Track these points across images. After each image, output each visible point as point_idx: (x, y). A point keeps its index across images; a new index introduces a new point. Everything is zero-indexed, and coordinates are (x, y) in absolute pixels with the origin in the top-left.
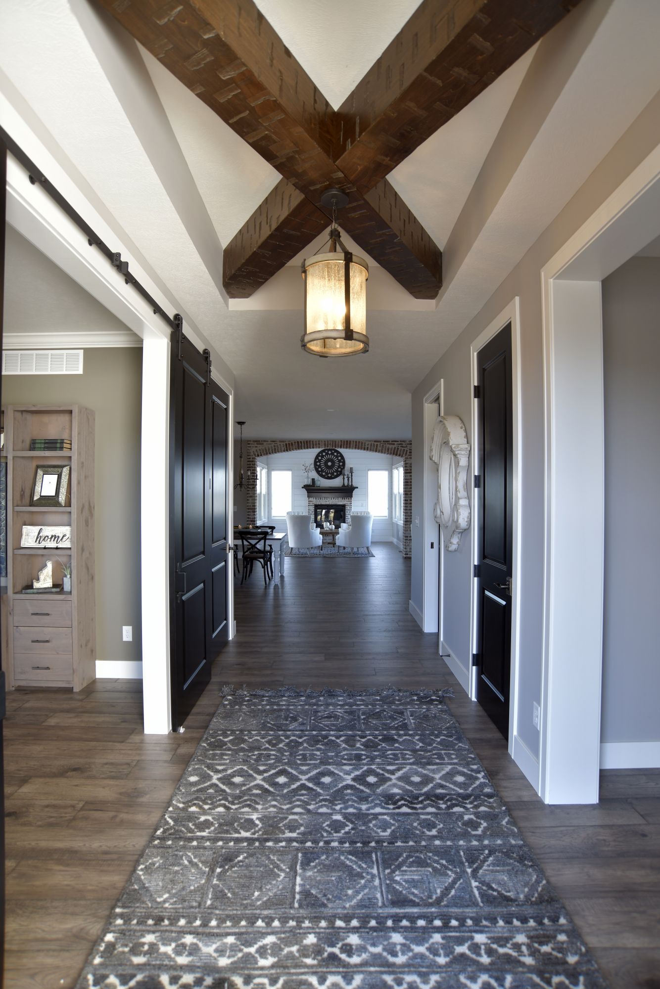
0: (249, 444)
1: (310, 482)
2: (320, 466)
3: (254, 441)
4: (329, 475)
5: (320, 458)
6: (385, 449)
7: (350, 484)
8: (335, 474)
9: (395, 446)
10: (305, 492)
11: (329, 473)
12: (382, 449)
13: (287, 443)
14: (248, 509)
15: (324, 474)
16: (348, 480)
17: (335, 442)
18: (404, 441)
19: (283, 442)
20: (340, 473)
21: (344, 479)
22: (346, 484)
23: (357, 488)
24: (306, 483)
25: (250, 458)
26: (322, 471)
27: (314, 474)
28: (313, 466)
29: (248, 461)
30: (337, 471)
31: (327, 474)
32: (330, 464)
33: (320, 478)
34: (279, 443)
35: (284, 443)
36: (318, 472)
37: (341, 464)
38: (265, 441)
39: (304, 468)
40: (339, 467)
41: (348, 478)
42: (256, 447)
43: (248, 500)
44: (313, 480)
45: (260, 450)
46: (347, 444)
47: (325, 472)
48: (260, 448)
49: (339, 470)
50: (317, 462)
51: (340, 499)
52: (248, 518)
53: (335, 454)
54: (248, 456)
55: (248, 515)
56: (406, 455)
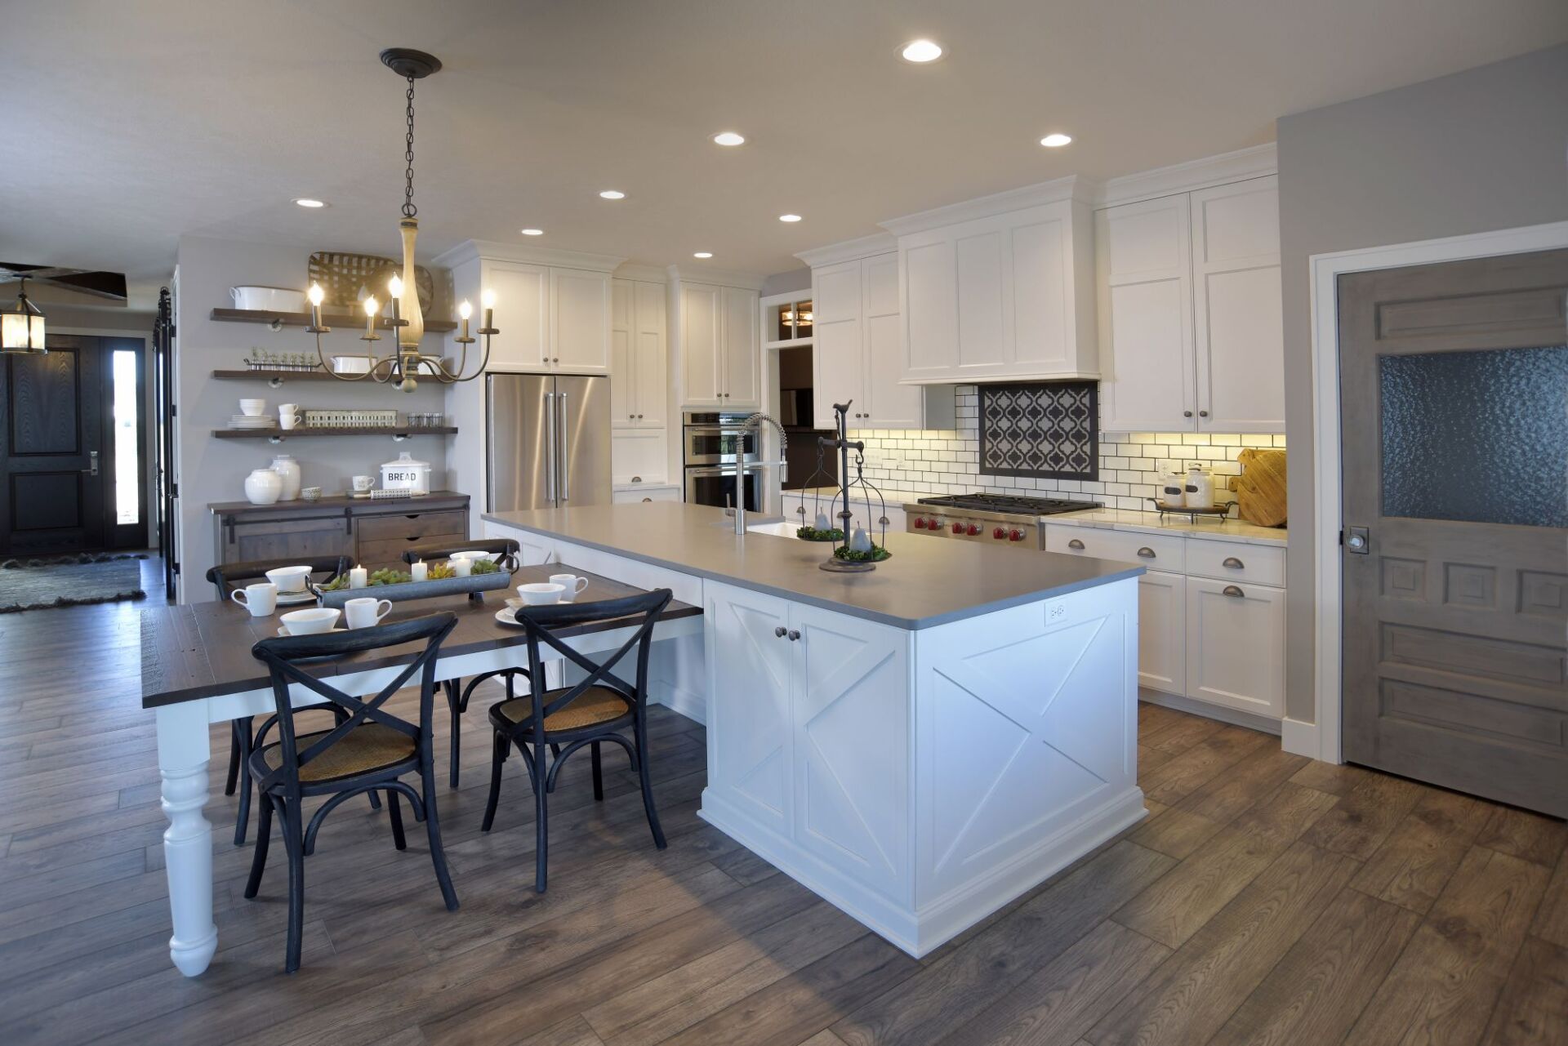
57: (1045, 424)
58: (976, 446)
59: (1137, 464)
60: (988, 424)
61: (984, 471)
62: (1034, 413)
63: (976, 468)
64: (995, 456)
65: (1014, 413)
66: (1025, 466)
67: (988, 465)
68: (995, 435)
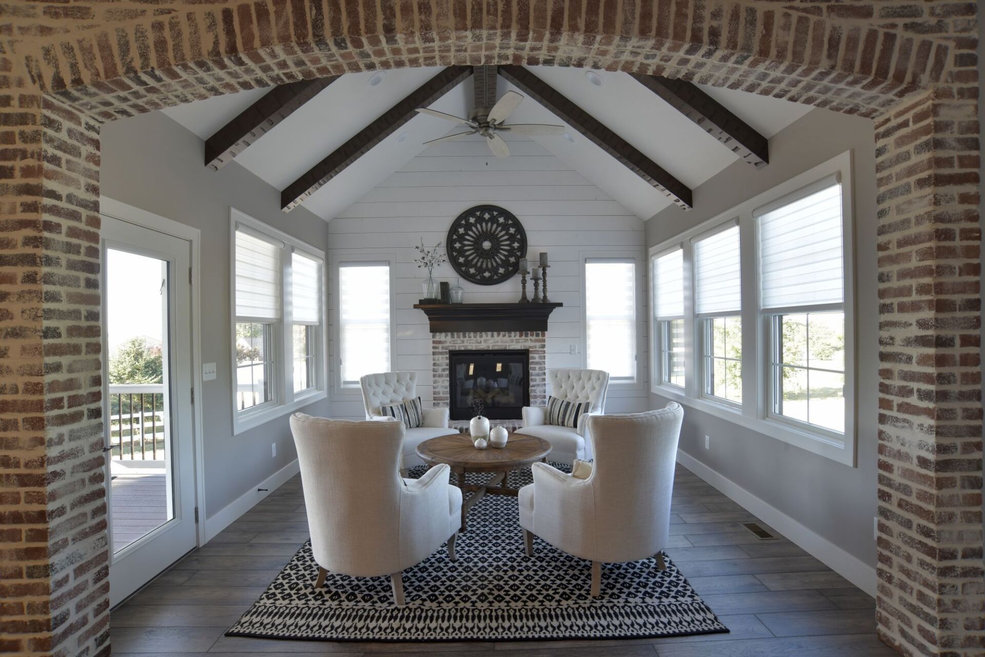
1: (434, 292)
2: (461, 252)
4: (487, 274)
5: (461, 231)
6: (818, 41)
7: (541, 295)
8: (501, 271)
9: (876, 22)
10: (423, 319)
11: (487, 269)
12: (799, 44)
13: (232, 5)
15: (472, 271)
16: (536, 285)
20: (513, 268)
21: (524, 282)
22: (530, 296)
23: (560, 305)
24: (425, 296)
26: (468, 263)
27: (446, 272)
28: (442, 251)
30: (506, 263)
31: (480, 270)
32: (487, 245)
33: (463, 283)
34: (181, 9)
35: (216, 8)
36: (456, 266)
37: (516, 245)
39: (419, 255)
40: (511, 252)
41: (536, 279)
42: (44, 30)
44: (444, 286)
45: (67, 48)
47: (475, 266)
48: (72, 39)
49: (512, 260)
50: (455, 241)
51: (515, 336)
53: (501, 220)
56: (936, 77)
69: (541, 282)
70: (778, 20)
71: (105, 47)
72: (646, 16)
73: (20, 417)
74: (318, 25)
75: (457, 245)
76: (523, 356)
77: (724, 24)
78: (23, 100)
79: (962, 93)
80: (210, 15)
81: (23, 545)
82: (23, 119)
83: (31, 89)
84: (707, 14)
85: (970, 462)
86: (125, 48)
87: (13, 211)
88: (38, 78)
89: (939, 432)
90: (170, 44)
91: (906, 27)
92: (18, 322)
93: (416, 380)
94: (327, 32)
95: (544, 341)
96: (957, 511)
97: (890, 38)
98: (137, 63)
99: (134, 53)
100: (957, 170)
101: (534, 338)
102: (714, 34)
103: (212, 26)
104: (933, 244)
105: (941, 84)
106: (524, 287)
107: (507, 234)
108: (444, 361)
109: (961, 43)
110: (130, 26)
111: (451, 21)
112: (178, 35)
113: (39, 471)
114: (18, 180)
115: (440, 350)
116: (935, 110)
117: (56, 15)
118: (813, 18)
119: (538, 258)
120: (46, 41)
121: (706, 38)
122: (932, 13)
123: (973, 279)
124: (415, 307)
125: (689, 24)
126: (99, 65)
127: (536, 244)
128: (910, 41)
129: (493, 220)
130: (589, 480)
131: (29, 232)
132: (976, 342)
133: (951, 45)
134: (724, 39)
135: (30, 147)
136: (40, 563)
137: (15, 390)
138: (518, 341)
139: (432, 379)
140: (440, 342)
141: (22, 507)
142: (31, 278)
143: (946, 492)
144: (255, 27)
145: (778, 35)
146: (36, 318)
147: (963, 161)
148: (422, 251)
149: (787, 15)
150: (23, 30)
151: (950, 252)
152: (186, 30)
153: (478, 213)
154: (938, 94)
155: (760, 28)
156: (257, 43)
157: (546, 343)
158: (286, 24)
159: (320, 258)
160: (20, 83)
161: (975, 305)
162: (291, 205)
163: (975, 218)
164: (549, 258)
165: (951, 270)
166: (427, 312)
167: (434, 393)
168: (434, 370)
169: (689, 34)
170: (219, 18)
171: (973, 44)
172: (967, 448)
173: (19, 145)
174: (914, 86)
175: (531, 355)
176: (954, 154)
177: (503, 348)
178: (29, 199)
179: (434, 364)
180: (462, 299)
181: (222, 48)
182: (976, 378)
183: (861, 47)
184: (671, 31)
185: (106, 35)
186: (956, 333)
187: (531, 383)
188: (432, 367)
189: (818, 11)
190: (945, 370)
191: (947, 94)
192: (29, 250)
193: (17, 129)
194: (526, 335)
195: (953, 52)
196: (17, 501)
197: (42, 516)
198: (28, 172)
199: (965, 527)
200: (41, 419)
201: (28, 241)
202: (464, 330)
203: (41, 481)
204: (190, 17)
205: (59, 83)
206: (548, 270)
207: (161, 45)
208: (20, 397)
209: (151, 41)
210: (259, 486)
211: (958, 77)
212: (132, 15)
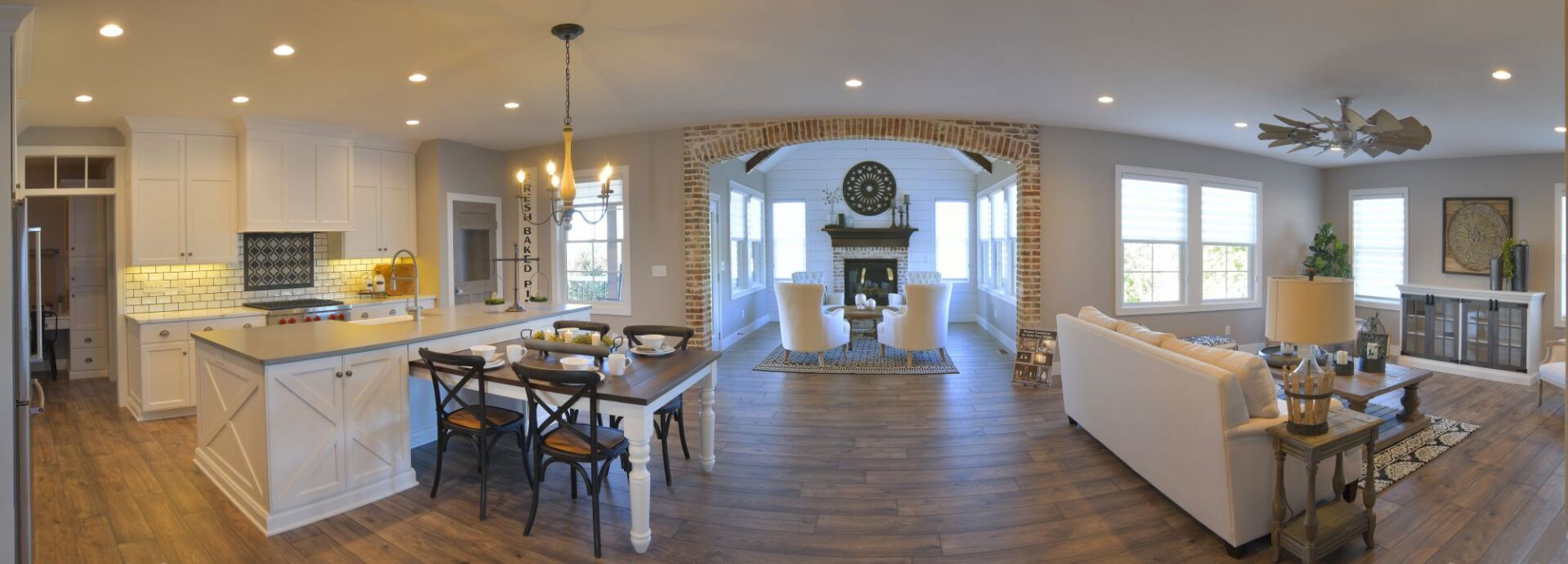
0: (687, 135)
1: (835, 220)
2: (853, 193)
3: (697, 128)
4: (869, 208)
5: (853, 179)
6: (981, 140)
7: (905, 223)
8: (879, 206)
9: (1003, 134)
10: (827, 238)
11: (869, 205)
12: (974, 140)
13: (766, 127)
14: (688, 272)
15: (860, 206)
16: (901, 216)
17: (871, 121)
18: (1021, 125)
19: (757, 125)
20: (887, 204)
21: (894, 214)
22: (898, 223)
23: (917, 230)
24: (829, 222)
25: (689, 165)
26: (857, 201)
27: (842, 207)
28: (840, 193)
29: (687, 172)
30: (882, 201)
31: (865, 206)
32: (869, 189)
33: (854, 214)
34: (748, 129)
35: (761, 128)
36: (849, 203)
37: (889, 189)
38: (719, 126)
39: (825, 196)
40: (886, 194)
41: (901, 213)
42: (702, 140)
43: (687, 253)
44: (841, 217)
45: (709, 145)
46: (897, 127)
47: (861, 203)
48: (710, 142)
49: (886, 199)
50: (848, 186)
51: (888, 250)
52: (688, 291)
53: (879, 172)
54: (686, 159)
55: (688, 285)
56: (1024, 156)
57: (286, 257)
58: (241, 273)
59: (332, 276)
60: (250, 258)
61: (247, 289)
62: (280, 251)
63: (242, 288)
64: (255, 279)
65: (267, 251)
66: (274, 283)
67: (250, 285)
68: (255, 265)
69: (905, 215)
70: (967, 132)
71: (722, 144)
72: (917, 129)
73: (694, 275)
74: (796, 133)
75: (850, 189)
76: (893, 264)
77: (946, 133)
78: (695, 165)
79: (1033, 162)
80: (758, 131)
81: (695, 320)
82: (695, 171)
83: (698, 161)
84: (939, 129)
85: (1036, 298)
86: (728, 143)
87: (691, 204)
88: (699, 157)
89: (1025, 287)
90: (744, 142)
91: (1014, 136)
92: (693, 242)
93: (824, 277)
94: (800, 136)
95: (907, 253)
96: (1031, 316)
97: (1008, 140)
98: (733, 149)
99: (732, 145)
100: (1032, 190)
101: (900, 251)
102: (942, 137)
103: (759, 135)
104: (1023, 217)
105: (1026, 159)
106: (894, 217)
107: (883, 181)
108: (841, 266)
109: (1033, 144)
110: (730, 136)
111: (844, 132)
112: (747, 139)
113: (700, 295)
114: (693, 193)
115: (838, 258)
116: (1024, 168)
117: (706, 134)
118: (979, 131)
119: (903, 198)
120: (702, 143)
121: (939, 138)
122: (1023, 132)
123: (1037, 230)
124: (823, 230)
125: (933, 133)
126: (720, 150)
127: (902, 188)
128: (1015, 142)
129: (874, 171)
130: (905, 314)
131: (697, 211)
132: (1038, 254)
133: (1030, 144)
134: (946, 138)
135: (697, 181)
136: (700, 327)
137: (692, 266)
138: (889, 254)
139: (833, 278)
140: (838, 253)
141: (695, 307)
142: (697, 227)
143: (1027, 309)
144: (774, 135)
145: (966, 137)
146: (699, 241)
147: (1034, 187)
148: (827, 193)
149: (970, 130)
150: (695, 140)
151: (1028, 220)
152: (750, 136)
153: (864, 167)
154: (1025, 162)
155: (959, 135)
156: (775, 141)
157: (909, 255)
158: (785, 134)
159: (762, 198)
160: (694, 159)
161: (1038, 240)
162: (751, 171)
163: (1038, 208)
164: (911, 198)
165: (1029, 227)
166: (830, 233)
167: (835, 287)
168: (834, 272)
169: (932, 137)
170: (761, 131)
171: (1037, 145)
172: (1035, 293)
173: (693, 180)
174: (1017, 158)
175: (899, 263)
176: (1031, 184)
177: (879, 257)
178: (697, 199)
179: (835, 268)
180: (853, 225)
181: (762, 143)
182: (1038, 267)
183: (997, 143)
184: (926, 135)
185: (722, 140)
186: (1031, 251)
187: (899, 282)
188: (833, 270)
189: (982, 128)
190: (1027, 264)
191: (1028, 162)
192: (697, 217)
193: (692, 175)
194: (895, 250)
195: (1031, 147)
196: (692, 305)
197: (701, 311)
198: (696, 190)
199: (1034, 322)
200: (701, 277)
201: (697, 214)
202: (854, 245)
203: (701, 298)
204: (751, 132)
205: (706, 158)
206: (910, 206)
207: (741, 142)
208: (694, 268)
209: (737, 141)
210: (739, 331)
211: (1032, 156)
212: (731, 132)
